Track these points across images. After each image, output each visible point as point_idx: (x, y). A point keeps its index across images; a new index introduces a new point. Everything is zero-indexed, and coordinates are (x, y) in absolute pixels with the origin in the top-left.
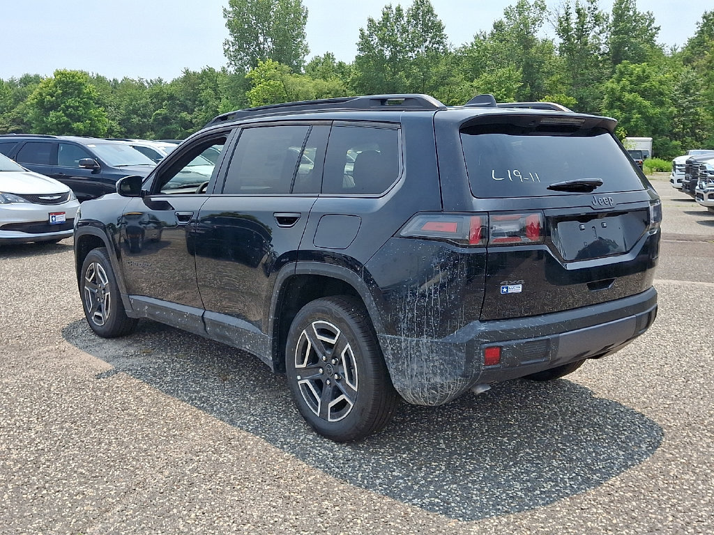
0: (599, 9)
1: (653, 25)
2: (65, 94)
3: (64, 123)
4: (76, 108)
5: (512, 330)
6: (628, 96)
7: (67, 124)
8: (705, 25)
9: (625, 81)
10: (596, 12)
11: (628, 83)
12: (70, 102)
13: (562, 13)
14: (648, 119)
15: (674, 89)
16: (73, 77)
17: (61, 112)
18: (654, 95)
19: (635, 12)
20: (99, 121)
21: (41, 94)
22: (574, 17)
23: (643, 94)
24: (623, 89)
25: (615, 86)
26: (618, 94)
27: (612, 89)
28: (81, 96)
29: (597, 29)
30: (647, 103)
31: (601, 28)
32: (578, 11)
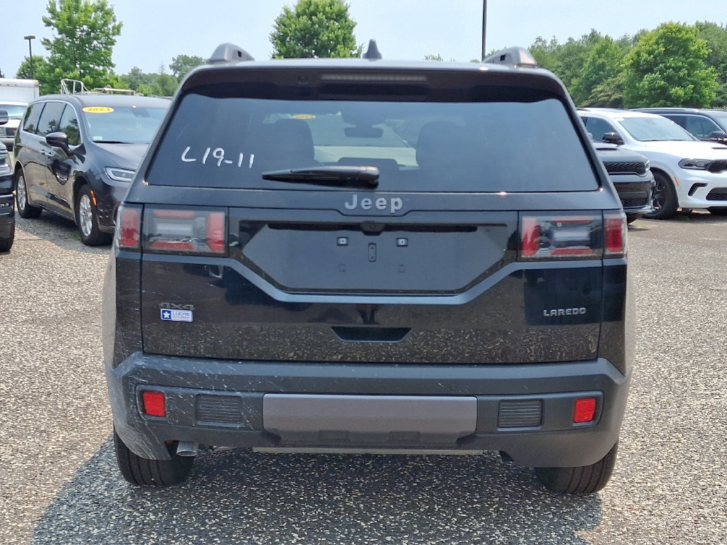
2: (668, 53)
3: (660, 88)
4: (677, 69)
5: (179, 373)
7: (663, 90)
12: (671, 61)
16: (679, 31)
17: (658, 73)
20: (706, 86)
21: (638, 54)
28: (687, 55)
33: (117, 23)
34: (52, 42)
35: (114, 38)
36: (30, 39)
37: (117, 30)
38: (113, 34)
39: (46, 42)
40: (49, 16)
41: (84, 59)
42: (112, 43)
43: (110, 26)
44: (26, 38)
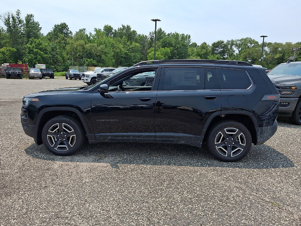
0: (21, 18)
1: (39, 26)
6: (35, 50)
8: (55, 29)
9: (33, 44)
10: (20, 19)
11: (34, 45)
13: (7, 17)
14: (43, 58)
15: (49, 49)
18: (44, 50)
19: (33, 21)
22: (11, 19)
23: (40, 49)
24: (33, 47)
25: (30, 46)
26: (31, 49)
27: (29, 47)
29: (20, 25)
30: (42, 53)
31: (21, 25)
32: (13, 18)
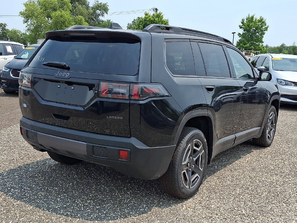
33: (267, 26)
34: (241, 34)
35: (265, 32)
36: (234, 34)
37: (266, 29)
38: (265, 31)
39: (239, 34)
40: (242, 25)
41: (252, 40)
42: (264, 34)
43: (264, 27)
44: (233, 33)
